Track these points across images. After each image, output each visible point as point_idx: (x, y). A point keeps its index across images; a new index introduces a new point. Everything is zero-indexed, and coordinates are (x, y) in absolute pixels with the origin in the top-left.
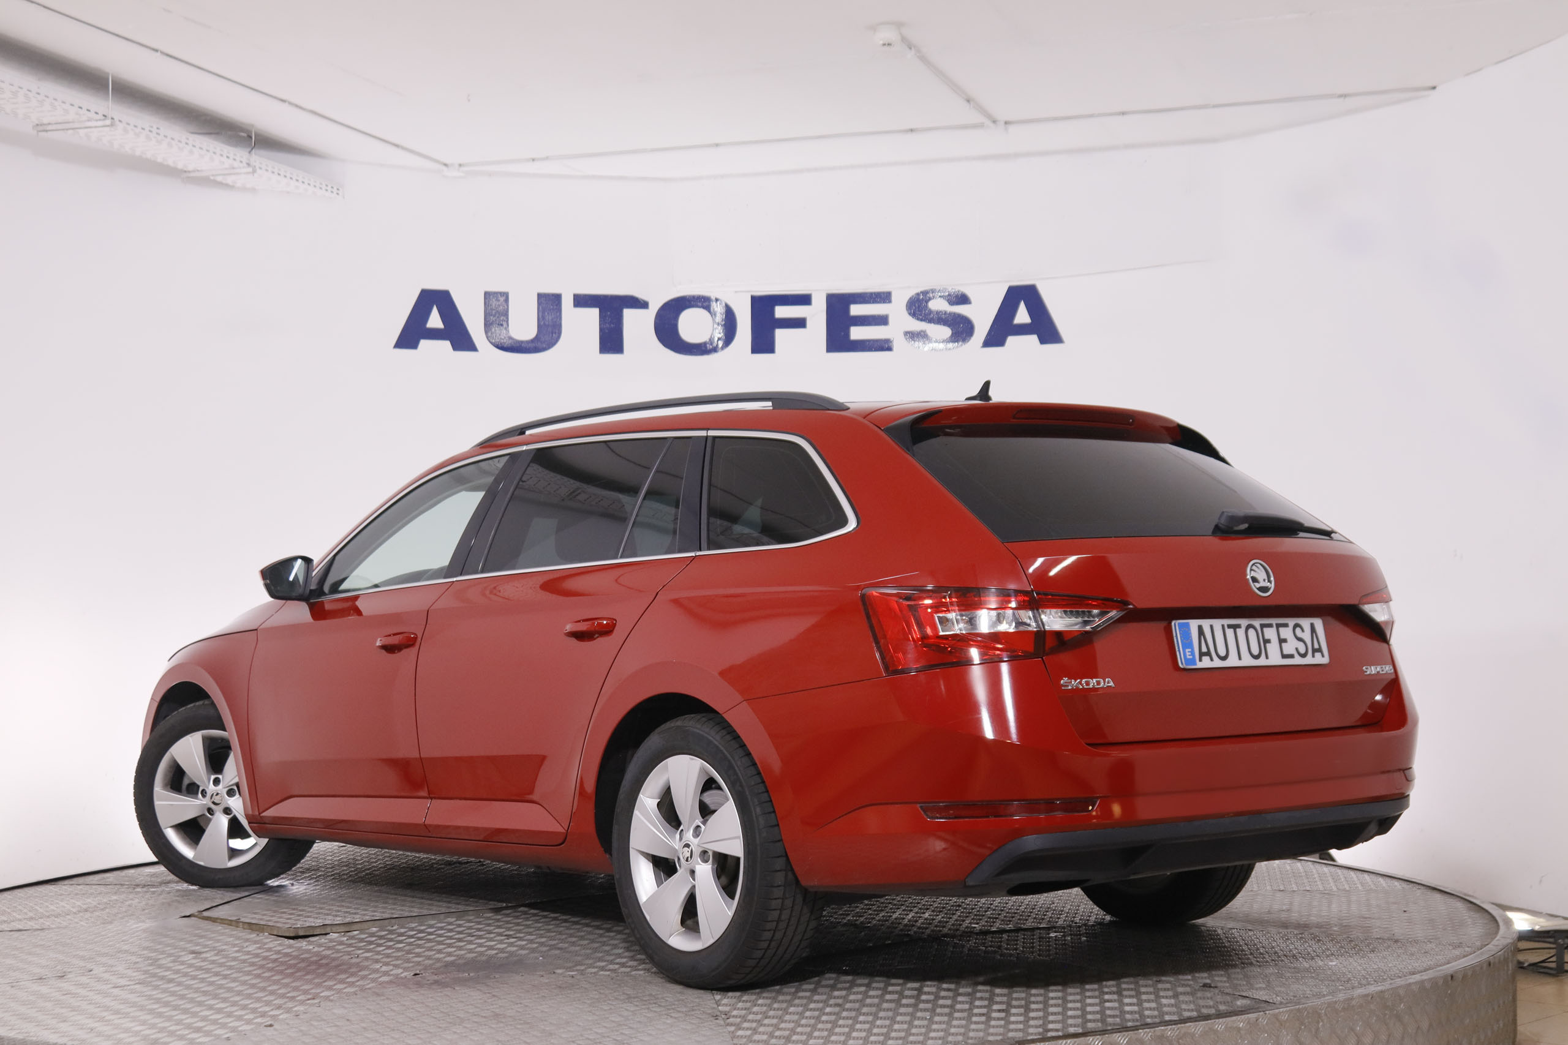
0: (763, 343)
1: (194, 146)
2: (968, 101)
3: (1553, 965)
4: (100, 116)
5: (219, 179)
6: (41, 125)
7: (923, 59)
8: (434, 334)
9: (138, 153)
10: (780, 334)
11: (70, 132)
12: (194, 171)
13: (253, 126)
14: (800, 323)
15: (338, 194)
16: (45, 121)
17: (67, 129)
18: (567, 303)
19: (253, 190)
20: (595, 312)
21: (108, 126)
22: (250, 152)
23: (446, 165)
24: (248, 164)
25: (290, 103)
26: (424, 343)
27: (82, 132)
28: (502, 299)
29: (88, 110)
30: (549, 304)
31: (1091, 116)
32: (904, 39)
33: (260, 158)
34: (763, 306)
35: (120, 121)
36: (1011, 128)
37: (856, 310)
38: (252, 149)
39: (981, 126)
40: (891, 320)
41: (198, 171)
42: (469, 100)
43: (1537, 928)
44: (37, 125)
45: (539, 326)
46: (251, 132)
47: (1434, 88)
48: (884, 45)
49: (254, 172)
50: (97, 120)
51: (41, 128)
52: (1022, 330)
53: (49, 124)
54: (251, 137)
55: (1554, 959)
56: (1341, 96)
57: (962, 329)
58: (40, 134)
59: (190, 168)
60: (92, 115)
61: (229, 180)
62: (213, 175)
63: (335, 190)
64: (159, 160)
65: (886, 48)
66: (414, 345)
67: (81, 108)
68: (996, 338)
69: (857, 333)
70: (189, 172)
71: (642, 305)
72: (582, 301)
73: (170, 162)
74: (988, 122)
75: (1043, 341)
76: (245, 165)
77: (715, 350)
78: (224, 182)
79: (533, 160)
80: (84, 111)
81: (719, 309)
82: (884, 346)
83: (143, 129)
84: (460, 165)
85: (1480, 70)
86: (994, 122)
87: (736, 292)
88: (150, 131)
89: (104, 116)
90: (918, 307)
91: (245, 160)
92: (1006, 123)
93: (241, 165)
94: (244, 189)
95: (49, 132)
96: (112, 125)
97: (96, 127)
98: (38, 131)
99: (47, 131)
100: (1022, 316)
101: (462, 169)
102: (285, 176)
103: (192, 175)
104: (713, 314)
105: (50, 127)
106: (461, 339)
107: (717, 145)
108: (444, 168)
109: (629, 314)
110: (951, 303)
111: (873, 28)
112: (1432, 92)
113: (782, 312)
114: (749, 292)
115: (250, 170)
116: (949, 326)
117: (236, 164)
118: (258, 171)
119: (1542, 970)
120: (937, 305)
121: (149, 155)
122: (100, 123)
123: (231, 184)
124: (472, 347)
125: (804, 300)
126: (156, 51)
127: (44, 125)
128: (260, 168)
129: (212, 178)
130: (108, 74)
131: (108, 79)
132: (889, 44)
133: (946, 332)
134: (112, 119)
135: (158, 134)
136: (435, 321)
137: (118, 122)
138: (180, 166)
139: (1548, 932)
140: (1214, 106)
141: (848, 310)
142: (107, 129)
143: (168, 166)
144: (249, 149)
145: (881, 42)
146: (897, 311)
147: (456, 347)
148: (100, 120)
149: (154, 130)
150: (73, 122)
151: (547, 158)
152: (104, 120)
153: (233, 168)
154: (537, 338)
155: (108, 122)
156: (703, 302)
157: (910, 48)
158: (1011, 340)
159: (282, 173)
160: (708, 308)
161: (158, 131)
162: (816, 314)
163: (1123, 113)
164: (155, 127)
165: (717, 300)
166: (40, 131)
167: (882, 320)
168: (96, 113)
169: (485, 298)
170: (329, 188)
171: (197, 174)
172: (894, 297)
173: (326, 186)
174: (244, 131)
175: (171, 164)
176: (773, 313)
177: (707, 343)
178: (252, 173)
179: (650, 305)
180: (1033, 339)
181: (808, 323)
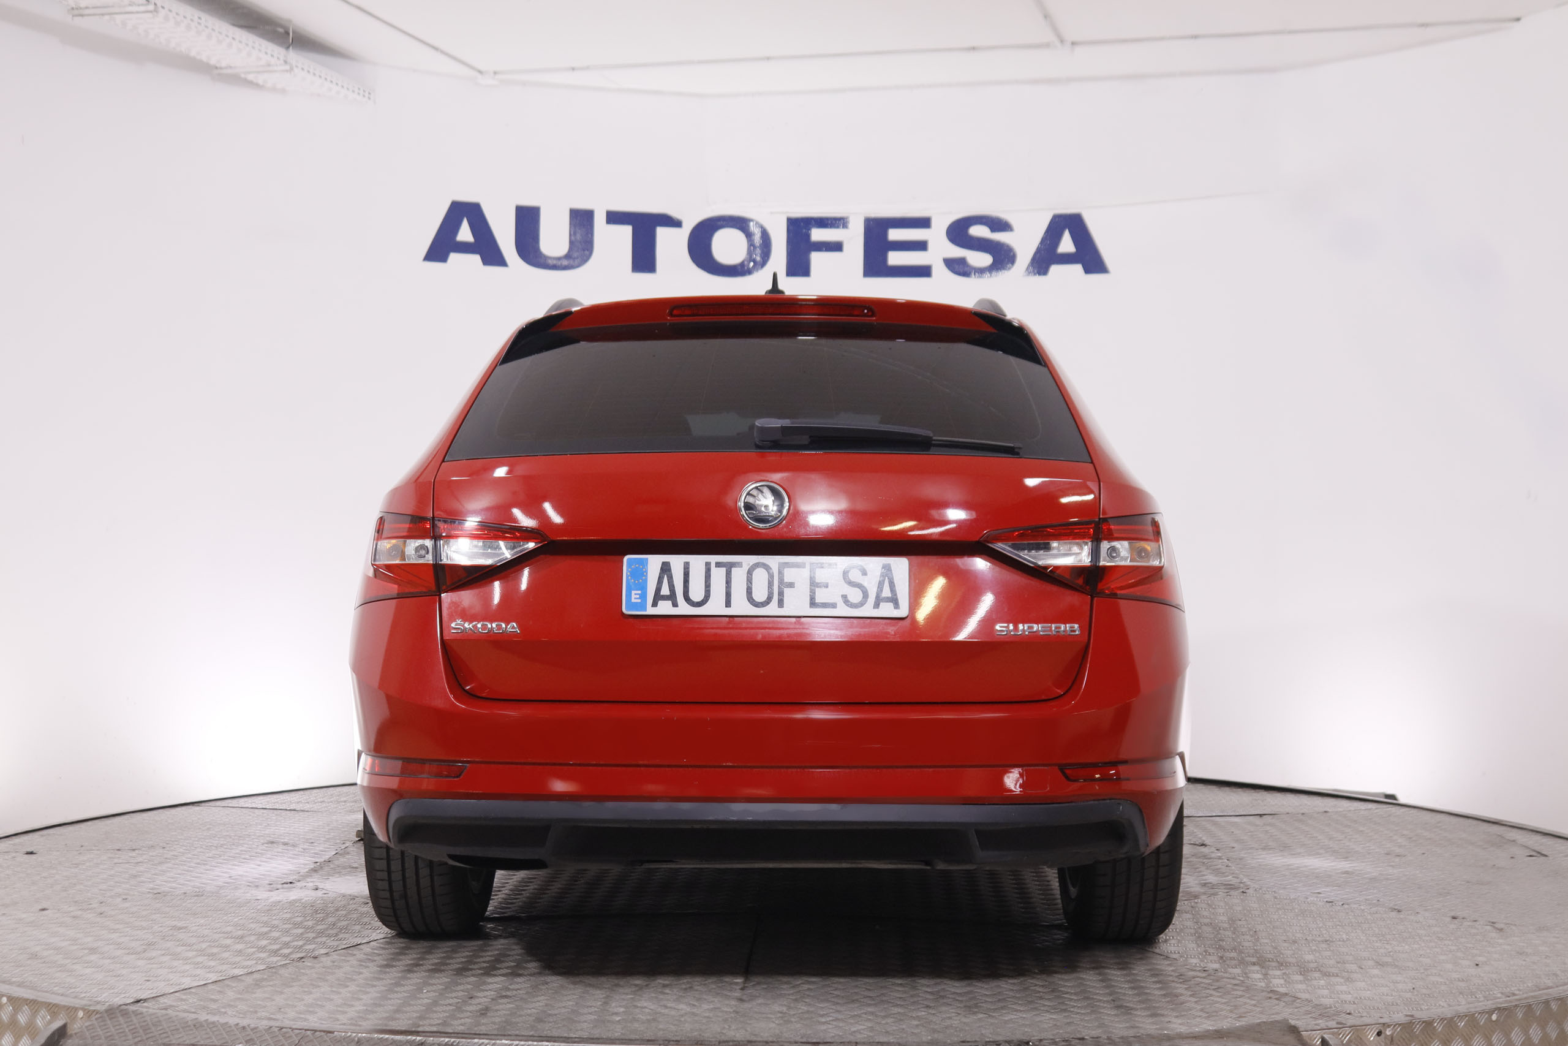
0: (798, 266)
2: (1046, 17)
4: (145, 2)
5: (250, 77)
6: (77, 9)
8: (464, 248)
10: (817, 258)
11: (107, 17)
12: (226, 68)
13: (290, 21)
14: (837, 247)
16: (83, 4)
17: (103, 15)
18: (600, 219)
19: (283, 91)
20: (627, 231)
21: (151, 12)
22: (287, 50)
23: (480, 72)
24: (286, 62)
26: (453, 257)
27: (119, 18)
28: (534, 214)
30: (582, 220)
31: (1162, 39)
33: (294, 56)
34: (799, 229)
35: (163, 7)
36: (1076, 49)
37: (894, 235)
38: (289, 47)
39: (1047, 45)
40: (930, 246)
41: (231, 67)
44: (73, 9)
45: (571, 243)
46: (289, 29)
47: (1518, 19)
49: (292, 69)
50: (139, 6)
51: (76, 12)
52: (1067, 259)
53: (87, 8)
54: (289, 34)
56: (1423, 25)
57: (1003, 257)
58: (76, 18)
59: (223, 64)
61: (261, 79)
62: (244, 73)
63: (367, 94)
64: (193, 54)
66: (443, 259)
68: (1039, 267)
69: (895, 258)
70: (221, 68)
71: (675, 223)
72: (614, 218)
73: (204, 57)
74: (1055, 42)
75: (1087, 271)
76: (282, 62)
77: (749, 272)
78: (255, 81)
79: (573, 69)
81: (754, 230)
82: (923, 272)
83: (185, 17)
84: (495, 73)
86: (1062, 41)
87: (772, 213)
88: (192, 20)
89: (148, 1)
90: (958, 232)
91: (282, 58)
92: (1073, 43)
93: (278, 62)
94: (274, 89)
95: (84, 18)
96: (154, 11)
97: (138, 12)
98: (73, 16)
99: (82, 15)
100: (1067, 245)
101: (497, 77)
102: (320, 77)
103: (225, 71)
104: (749, 235)
105: (86, 12)
106: (491, 255)
107: (768, 59)
108: (477, 75)
109: (662, 234)
110: (992, 230)
112: (1516, 24)
113: (818, 235)
114: (785, 213)
115: (287, 67)
116: (990, 253)
117: (272, 61)
118: (295, 69)
120: (978, 231)
121: (183, 48)
122: (142, 8)
124: (500, 262)
125: (840, 223)
127: (81, 8)
128: (297, 67)
129: (243, 76)
133: (986, 260)
134: (155, 4)
135: (199, 24)
136: (465, 234)
137: (161, 8)
138: (213, 62)
140: (1291, 32)
141: (886, 234)
142: (150, 15)
143: (200, 61)
144: (286, 47)
146: (936, 236)
147: (487, 261)
148: (142, 5)
149: (196, 19)
150: (113, 6)
151: (588, 68)
152: (148, 4)
153: (269, 65)
154: (567, 256)
155: (151, 7)
156: (740, 223)
158: (1054, 269)
159: (318, 74)
160: (744, 229)
161: (199, 21)
162: (854, 239)
163: (1196, 37)
164: (197, 16)
165: (752, 221)
166: (76, 16)
167: (921, 246)
169: (517, 213)
170: (361, 92)
171: (229, 71)
172: (933, 223)
173: (359, 89)
174: (281, 26)
175: (204, 59)
176: (808, 236)
177: (742, 264)
178: (287, 71)
179: (684, 224)
180: (1078, 268)
181: (845, 247)
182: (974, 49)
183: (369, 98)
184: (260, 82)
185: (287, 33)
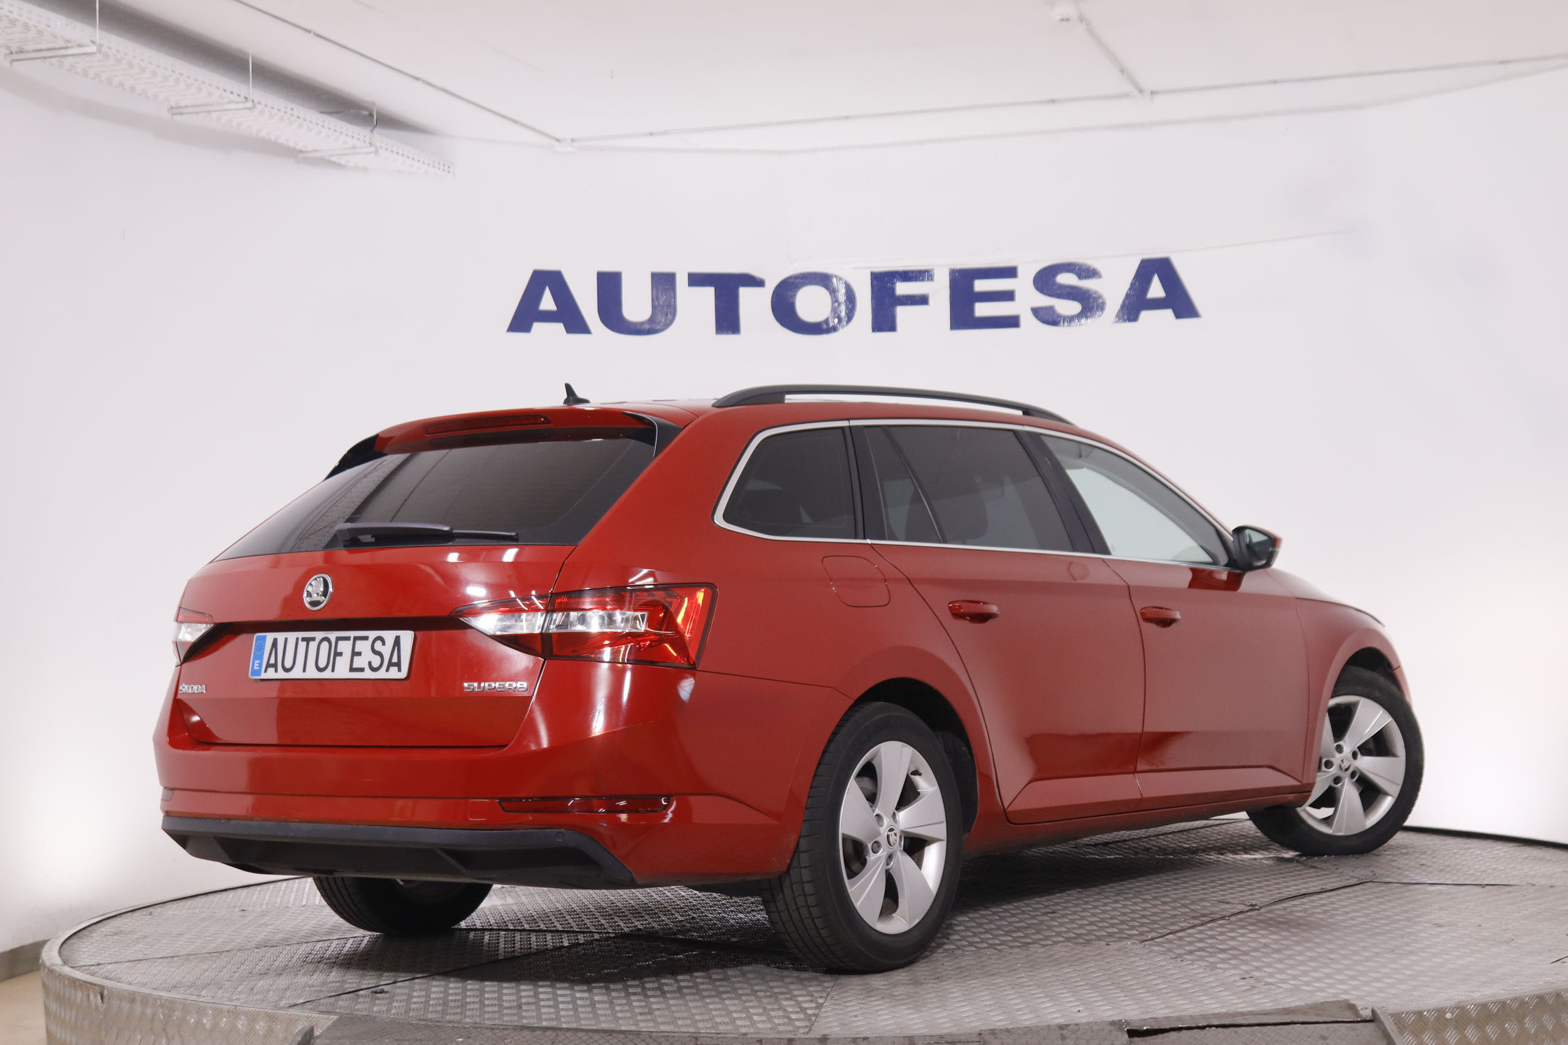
0: (884, 321)
1: (323, 127)
2: (1122, 71)
4: (242, 99)
5: (334, 159)
6: (177, 108)
7: (1091, 32)
8: (547, 317)
10: (902, 313)
11: (204, 114)
12: (311, 151)
13: (374, 103)
14: (922, 300)
16: (183, 104)
17: (201, 112)
18: (682, 282)
19: (365, 170)
20: (709, 292)
21: (249, 108)
22: (372, 131)
23: (558, 140)
24: (371, 144)
25: (424, 81)
26: (537, 326)
27: (215, 114)
28: (616, 280)
29: (232, 93)
30: (663, 283)
31: (1242, 84)
32: (1081, 14)
33: (381, 137)
34: (883, 283)
35: (259, 103)
36: (1156, 98)
37: (981, 285)
38: (374, 128)
39: (1126, 96)
40: (1017, 295)
41: (316, 151)
42: (612, 77)
44: (172, 108)
45: (654, 307)
46: (373, 111)
48: (1062, 20)
49: (377, 151)
50: (238, 103)
51: (177, 111)
52: (1156, 304)
53: (186, 107)
54: (373, 116)
56: (1502, 62)
57: (1090, 304)
58: (175, 117)
59: (309, 148)
60: (234, 97)
61: (344, 160)
62: (329, 155)
63: (446, 168)
64: (281, 141)
65: (1064, 23)
66: (527, 328)
67: (224, 91)
68: (1129, 313)
69: (982, 310)
70: (306, 152)
71: (758, 283)
72: (696, 280)
74: (1134, 93)
75: (1178, 315)
76: (368, 144)
77: (834, 329)
78: (338, 161)
79: (651, 134)
80: (228, 93)
81: (838, 286)
82: (1012, 322)
83: (279, 110)
84: (573, 140)
86: (1141, 91)
87: (855, 268)
88: (285, 112)
89: (246, 98)
90: (1045, 280)
91: (367, 140)
92: (1152, 93)
93: (363, 144)
94: (356, 168)
95: (184, 116)
96: (252, 107)
98: (173, 114)
99: (181, 114)
100: (1156, 290)
101: (576, 144)
102: (403, 155)
103: (309, 155)
104: (833, 292)
105: (186, 110)
106: (575, 323)
107: (847, 118)
108: (555, 143)
109: (744, 293)
110: (1080, 277)
113: (902, 288)
114: (868, 268)
115: (373, 149)
116: (1079, 301)
117: (357, 143)
118: (380, 151)
120: (1066, 279)
122: (240, 106)
124: (584, 329)
125: (925, 275)
126: (309, 31)
127: (180, 107)
128: (382, 147)
129: (327, 158)
130: (248, 54)
131: (248, 62)
132: (1068, 20)
133: (1076, 307)
134: (253, 101)
135: (292, 115)
136: (548, 303)
137: (256, 105)
138: (299, 147)
140: (1371, 74)
141: (972, 286)
142: (248, 112)
144: (371, 129)
145: (1058, 17)
146: (1023, 285)
147: (570, 329)
148: (241, 102)
149: (289, 110)
150: (212, 105)
151: (667, 133)
152: (246, 102)
153: (355, 148)
154: (651, 320)
155: (250, 104)
156: (823, 280)
157: (1082, 21)
158: (1145, 315)
159: (400, 152)
160: (824, 285)
161: (292, 112)
162: (939, 291)
164: (289, 108)
165: (836, 277)
166: (176, 114)
167: (1008, 296)
168: (239, 95)
169: (599, 279)
170: (441, 166)
171: (315, 155)
172: (1020, 272)
173: (439, 163)
174: (365, 109)
175: (291, 144)
176: (893, 290)
177: (826, 321)
178: (372, 152)
179: (767, 283)
180: (1169, 313)
181: (931, 300)
182: (1053, 101)
183: (449, 172)
184: (343, 162)
185: (371, 115)
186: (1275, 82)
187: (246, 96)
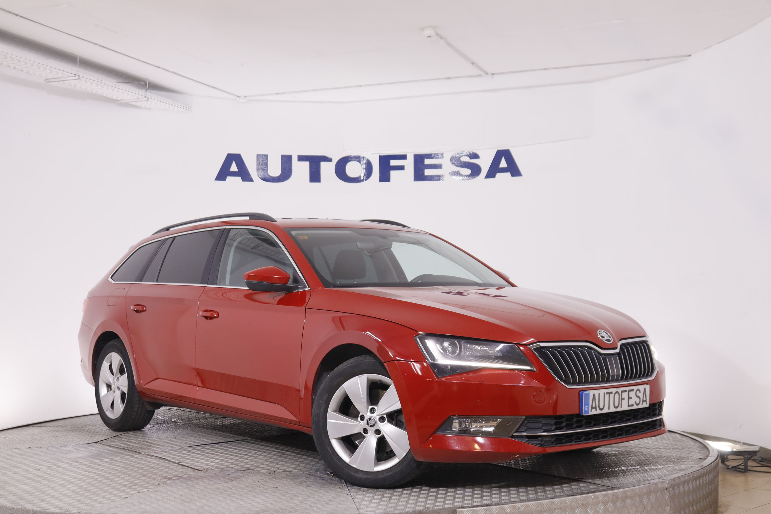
0: (385, 177)
1: (119, 88)
2: (473, 64)
3: (743, 467)
4: (73, 75)
5: (134, 103)
7: (449, 44)
8: (234, 174)
9: (94, 92)
10: (393, 173)
11: (61, 82)
12: (121, 100)
13: (147, 79)
14: (401, 168)
15: (189, 110)
16: (49, 77)
17: (60, 81)
18: (295, 159)
19: (149, 109)
20: (307, 164)
21: (77, 79)
22: (146, 91)
23: (238, 97)
24: (145, 97)
25: (162, 68)
27: (67, 82)
28: (265, 158)
29: (67, 72)
31: (531, 70)
32: (437, 34)
33: (151, 94)
34: (385, 160)
35: (83, 77)
36: (495, 76)
37: (427, 162)
38: (147, 90)
39: (480, 76)
41: (123, 100)
42: (242, 66)
43: (734, 450)
44: (46, 79)
46: (147, 82)
47: (690, 56)
48: (428, 37)
49: (148, 100)
50: (72, 77)
51: (47, 81)
52: (503, 170)
53: (51, 79)
54: (147, 85)
55: (743, 464)
56: (647, 60)
58: (47, 83)
59: (119, 99)
60: (69, 74)
61: (138, 104)
62: (130, 102)
63: (187, 109)
64: (105, 95)
65: (429, 39)
66: (224, 179)
67: (64, 71)
68: (491, 174)
69: (428, 172)
71: (330, 160)
72: (301, 158)
73: (110, 96)
74: (484, 74)
75: (513, 175)
77: (363, 180)
78: (136, 105)
79: (278, 94)
81: (363, 162)
83: (94, 81)
84: (245, 97)
85: (711, 47)
86: (487, 74)
87: (372, 154)
88: (98, 82)
89: (75, 75)
91: (143, 95)
92: (492, 74)
93: (142, 97)
94: (146, 108)
95: (51, 83)
96: (79, 79)
97: (72, 80)
99: (50, 82)
101: (246, 98)
103: (121, 102)
105: (51, 80)
107: (361, 86)
108: (238, 98)
109: (323, 164)
110: (471, 158)
111: (423, 29)
112: (689, 58)
113: (393, 163)
114: (378, 154)
115: (146, 99)
117: (140, 97)
118: (150, 99)
119: (738, 470)
121: (99, 93)
122: (73, 78)
123: (139, 106)
124: (252, 180)
125: (404, 157)
126: (96, 44)
127: (49, 79)
129: (130, 103)
130: (77, 56)
131: (77, 58)
132: (430, 37)
133: (468, 171)
134: (79, 76)
136: (234, 168)
138: (115, 98)
139: (740, 452)
140: (588, 65)
142: (77, 80)
143: (109, 98)
144: (145, 90)
145: (427, 36)
146: (445, 162)
147: (244, 180)
148: (73, 77)
150: (62, 78)
151: (284, 93)
153: (139, 98)
155: (77, 77)
156: (358, 159)
157: (442, 39)
158: (498, 175)
159: (162, 101)
160: (360, 162)
161: (101, 82)
162: (409, 164)
164: (100, 80)
165: (363, 158)
166: (48, 82)
168: (71, 73)
169: (257, 157)
170: (185, 108)
171: (123, 102)
173: (183, 106)
174: (144, 81)
179: (333, 160)
180: (508, 174)
181: (405, 168)
182: (449, 78)
186: (546, 69)
187: (76, 74)
